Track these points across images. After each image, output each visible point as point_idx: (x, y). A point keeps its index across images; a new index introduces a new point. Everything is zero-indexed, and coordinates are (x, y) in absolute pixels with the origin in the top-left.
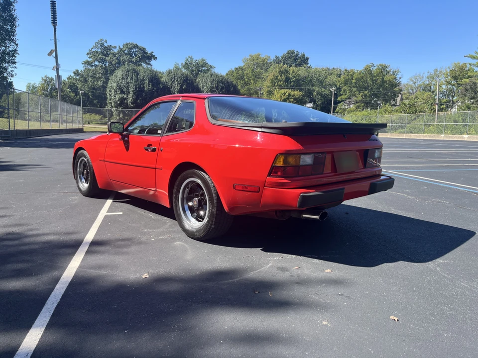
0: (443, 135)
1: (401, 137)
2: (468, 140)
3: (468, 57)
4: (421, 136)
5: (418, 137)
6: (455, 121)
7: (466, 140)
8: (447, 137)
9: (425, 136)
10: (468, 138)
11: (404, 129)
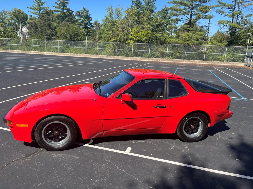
0: (33, 52)
1: (7, 52)
2: (47, 54)
3: (29, 8)
4: (20, 51)
5: (18, 52)
6: (35, 44)
7: (46, 54)
8: (35, 53)
9: (23, 52)
10: (47, 53)
11: (5, 46)
